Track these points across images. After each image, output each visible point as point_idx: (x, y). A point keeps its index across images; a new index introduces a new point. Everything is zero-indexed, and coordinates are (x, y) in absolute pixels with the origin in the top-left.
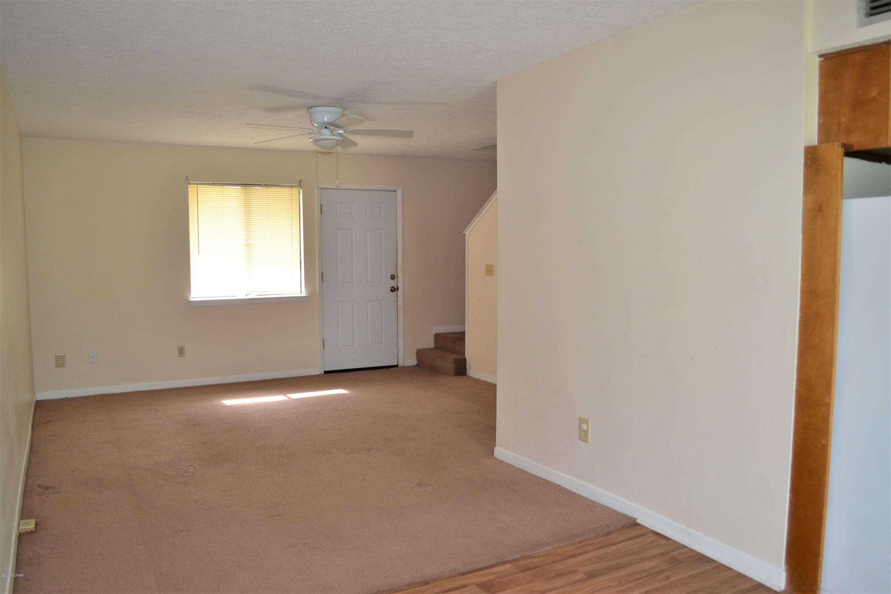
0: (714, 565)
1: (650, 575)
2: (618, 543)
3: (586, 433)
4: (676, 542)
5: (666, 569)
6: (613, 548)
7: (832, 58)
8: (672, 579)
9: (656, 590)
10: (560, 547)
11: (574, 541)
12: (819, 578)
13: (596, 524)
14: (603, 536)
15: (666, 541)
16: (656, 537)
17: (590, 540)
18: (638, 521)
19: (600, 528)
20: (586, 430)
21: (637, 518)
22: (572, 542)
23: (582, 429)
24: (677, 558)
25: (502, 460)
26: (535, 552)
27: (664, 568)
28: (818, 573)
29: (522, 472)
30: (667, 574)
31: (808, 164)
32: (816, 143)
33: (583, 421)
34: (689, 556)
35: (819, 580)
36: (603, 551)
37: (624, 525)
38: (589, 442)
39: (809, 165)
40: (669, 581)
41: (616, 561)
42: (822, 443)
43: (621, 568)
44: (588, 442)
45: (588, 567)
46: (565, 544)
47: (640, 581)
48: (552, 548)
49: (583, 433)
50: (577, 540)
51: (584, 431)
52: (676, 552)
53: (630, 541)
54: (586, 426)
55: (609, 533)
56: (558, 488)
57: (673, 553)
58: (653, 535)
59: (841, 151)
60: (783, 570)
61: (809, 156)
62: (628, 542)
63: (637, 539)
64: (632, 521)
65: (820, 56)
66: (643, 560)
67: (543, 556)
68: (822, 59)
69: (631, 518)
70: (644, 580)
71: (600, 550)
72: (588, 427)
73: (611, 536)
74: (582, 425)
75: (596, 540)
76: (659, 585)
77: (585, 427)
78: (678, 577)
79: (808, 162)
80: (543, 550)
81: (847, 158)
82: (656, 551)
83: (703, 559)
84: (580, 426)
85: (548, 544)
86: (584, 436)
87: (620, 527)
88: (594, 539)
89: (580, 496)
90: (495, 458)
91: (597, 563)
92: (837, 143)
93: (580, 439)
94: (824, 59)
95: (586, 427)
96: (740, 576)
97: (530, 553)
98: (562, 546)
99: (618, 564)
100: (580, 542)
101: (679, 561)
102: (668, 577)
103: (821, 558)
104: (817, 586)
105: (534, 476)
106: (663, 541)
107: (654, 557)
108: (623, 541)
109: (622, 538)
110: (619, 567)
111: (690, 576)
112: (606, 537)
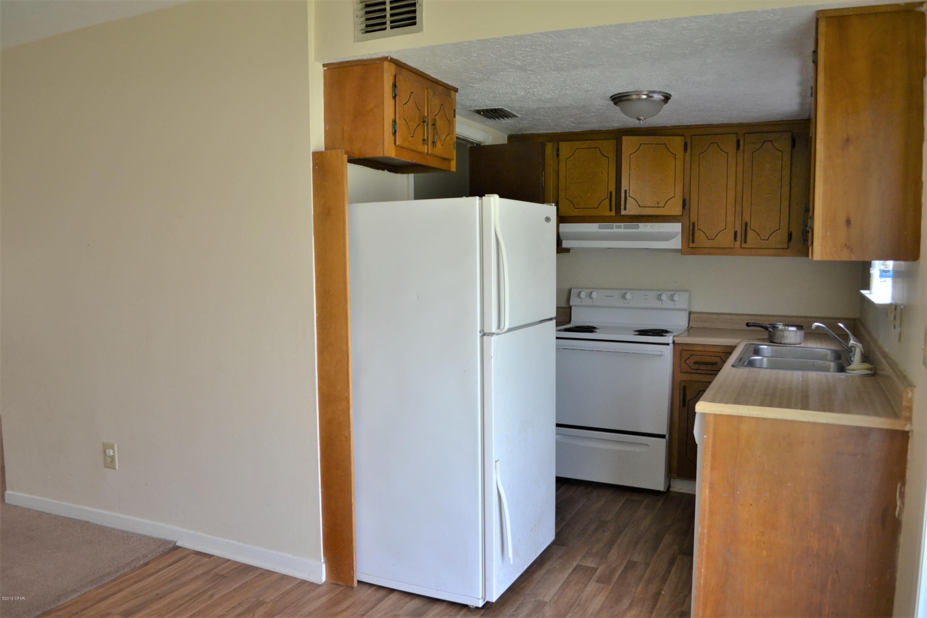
0: (258, 573)
1: (192, 598)
2: (157, 572)
3: (112, 459)
4: (218, 558)
5: (210, 588)
6: (151, 579)
7: (335, 68)
8: (216, 597)
9: (199, 613)
10: (90, 591)
11: (106, 581)
12: (354, 562)
13: (131, 557)
14: (140, 568)
15: (208, 559)
16: (198, 557)
17: (125, 576)
18: (179, 544)
19: (136, 560)
20: (112, 456)
21: (176, 541)
22: (104, 582)
23: (108, 454)
24: (221, 574)
25: (16, 505)
26: (60, 604)
27: (207, 587)
28: (352, 558)
29: (40, 514)
30: (211, 592)
31: (316, 168)
32: (323, 148)
33: (106, 447)
34: (233, 570)
35: (355, 565)
36: (140, 584)
37: (163, 551)
38: (117, 468)
39: (317, 170)
40: (213, 600)
41: (155, 593)
42: (345, 436)
43: (161, 598)
44: (115, 469)
45: (124, 606)
46: (95, 587)
47: (182, 607)
48: (80, 594)
49: (109, 458)
50: (110, 580)
51: (110, 457)
52: (220, 568)
53: (170, 568)
54: (112, 451)
55: (146, 564)
56: (86, 525)
57: (216, 570)
58: (194, 555)
59: (345, 157)
60: (323, 562)
61: (317, 161)
62: (167, 569)
63: (178, 563)
64: (171, 546)
65: (324, 65)
66: (184, 584)
67: (69, 605)
68: (326, 68)
69: (169, 542)
70: (185, 605)
71: (137, 585)
72: (114, 452)
73: (148, 566)
74: (107, 451)
75: (132, 574)
76: (203, 606)
77: (111, 453)
78: (223, 593)
79: (316, 167)
80: (69, 599)
81: (350, 164)
82: (199, 572)
83: (247, 569)
84: (105, 452)
85: (74, 591)
86: (110, 463)
87: (159, 554)
88: (130, 574)
89: (112, 530)
90: (7, 504)
91: (134, 599)
92: (341, 150)
93: (106, 467)
94: (328, 69)
95: (113, 453)
96: (284, 578)
97: (53, 606)
98: (92, 589)
99: (157, 595)
100: (114, 580)
101: (223, 577)
102: (212, 596)
103: (354, 544)
104: (353, 570)
105: (57, 517)
106: (206, 560)
107: (197, 578)
108: (162, 569)
109: (160, 566)
110: (160, 597)
111: (234, 589)
112: (143, 569)
